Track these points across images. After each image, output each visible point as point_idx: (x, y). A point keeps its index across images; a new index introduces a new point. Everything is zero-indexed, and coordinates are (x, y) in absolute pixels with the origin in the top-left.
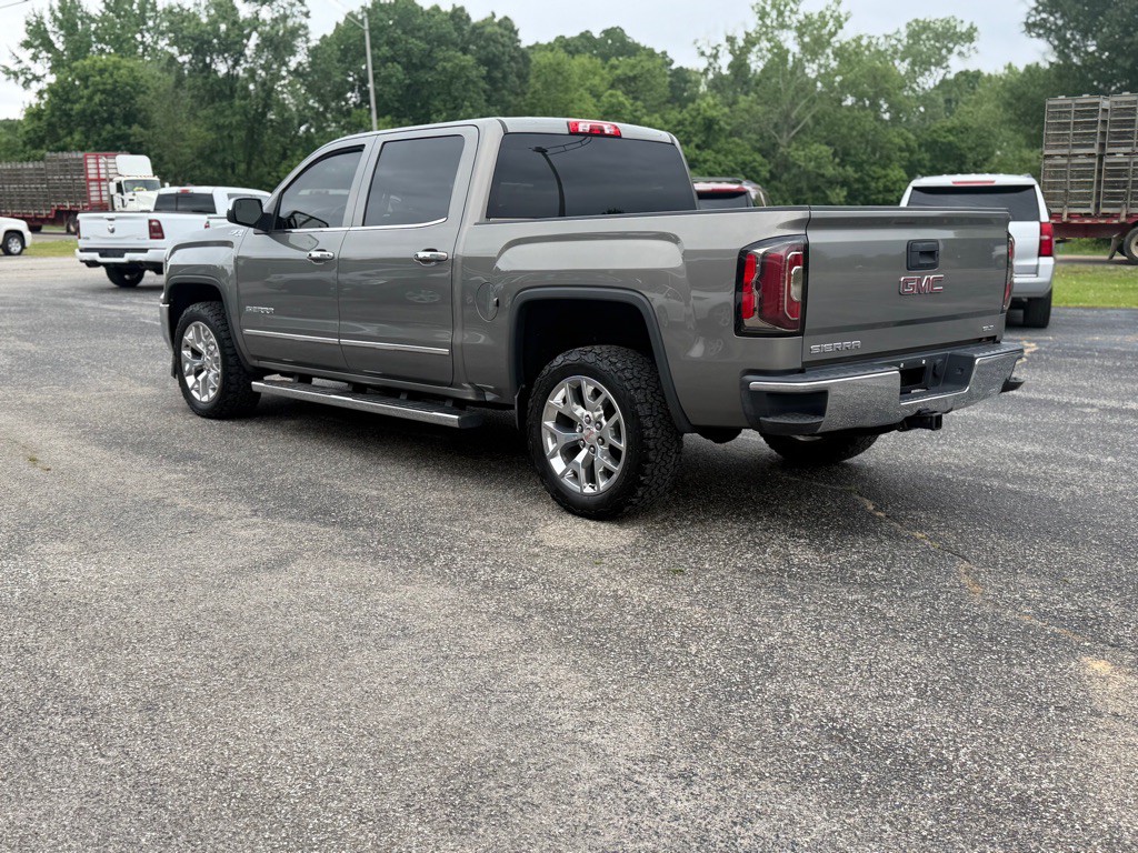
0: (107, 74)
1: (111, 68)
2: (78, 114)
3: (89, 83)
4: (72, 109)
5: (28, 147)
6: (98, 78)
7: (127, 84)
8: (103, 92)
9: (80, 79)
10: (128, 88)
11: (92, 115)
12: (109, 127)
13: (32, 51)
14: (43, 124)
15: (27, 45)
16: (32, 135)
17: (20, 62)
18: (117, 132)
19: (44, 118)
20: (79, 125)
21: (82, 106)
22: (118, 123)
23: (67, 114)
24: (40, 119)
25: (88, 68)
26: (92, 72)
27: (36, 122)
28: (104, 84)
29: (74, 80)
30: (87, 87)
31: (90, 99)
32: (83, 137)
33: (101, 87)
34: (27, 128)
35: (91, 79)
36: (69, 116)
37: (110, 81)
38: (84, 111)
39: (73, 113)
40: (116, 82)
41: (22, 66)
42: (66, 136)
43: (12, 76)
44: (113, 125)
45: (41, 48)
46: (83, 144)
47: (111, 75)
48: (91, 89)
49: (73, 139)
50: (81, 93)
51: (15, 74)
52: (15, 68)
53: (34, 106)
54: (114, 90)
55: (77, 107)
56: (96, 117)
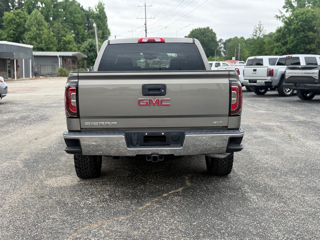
0: (304, 15)
1: (306, 12)
2: (292, 29)
3: (298, 18)
4: (291, 28)
5: (275, 42)
6: (301, 16)
7: (311, 17)
8: (302, 21)
9: (295, 17)
10: (311, 19)
11: (297, 30)
12: (303, 33)
13: (286, 9)
14: (281, 34)
15: (284, 7)
16: (277, 38)
17: (282, 13)
18: (305, 35)
19: (281, 32)
20: (293, 33)
21: (294, 27)
22: (306, 31)
23: (289, 30)
24: (280, 32)
25: (298, 13)
26: (299, 15)
27: (279, 34)
28: (303, 18)
29: (293, 18)
30: (297, 20)
31: (297, 24)
32: (294, 37)
33: (301, 19)
34: (276, 36)
35: (299, 17)
36: (290, 30)
37: (305, 17)
38: (295, 28)
39: (291, 29)
40: (307, 17)
41: (282, 14)
42: (288, 37)
43: (278, 18)
44: (304, 32)
45: (289, 8)
46: (293, 40)
47: (306, 15)
48: (298, 20)
49: (290, 38)
50: (294, 22)
51: (280, 17)
52: (280, 15)
53: (279, 28)
54: (306, 20)
55: (292, 27)
56: (299, 30)
